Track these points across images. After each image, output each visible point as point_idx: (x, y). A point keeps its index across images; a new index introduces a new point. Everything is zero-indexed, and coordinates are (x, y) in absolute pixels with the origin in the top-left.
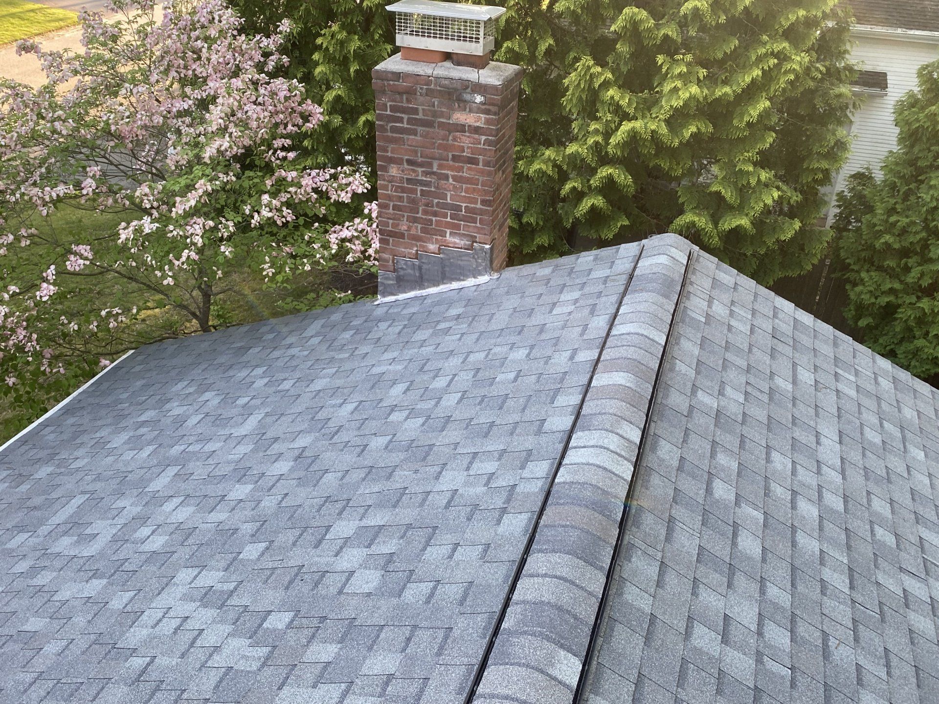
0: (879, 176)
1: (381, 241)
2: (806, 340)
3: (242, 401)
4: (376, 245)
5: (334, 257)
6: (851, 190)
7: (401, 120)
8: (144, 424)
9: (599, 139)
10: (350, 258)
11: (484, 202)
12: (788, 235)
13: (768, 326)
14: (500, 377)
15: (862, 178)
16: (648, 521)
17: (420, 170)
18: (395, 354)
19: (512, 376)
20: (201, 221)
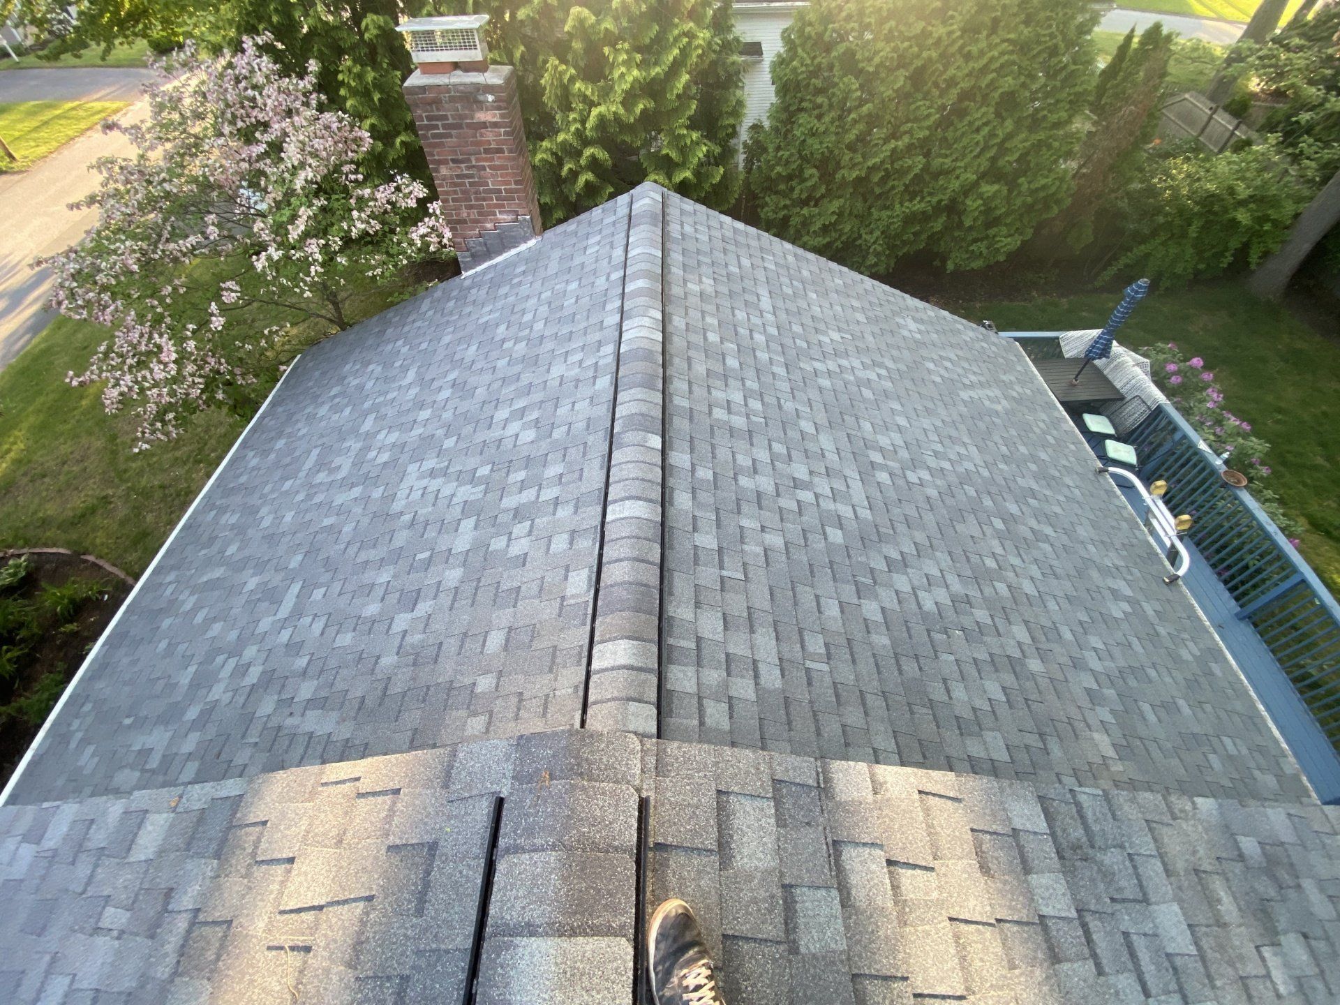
0: (767, 124)
1: (452, 229)
2: (741, 239)
3: (398, 364)
4: (448, 234)
5: (420, 250)
6: (751, 138)
7: (436, 127)
8: (335, 396)
9: (578, 125)
10: (432, 249)
11: (516, 183)
12: (716, 179)
13: (717, 234)
14: (566, 304)
15: (756, 128)
16: (676, 361)
17: (463, 166)
18: (491, 307)
19: (573, 300)
20: (314, 241)
